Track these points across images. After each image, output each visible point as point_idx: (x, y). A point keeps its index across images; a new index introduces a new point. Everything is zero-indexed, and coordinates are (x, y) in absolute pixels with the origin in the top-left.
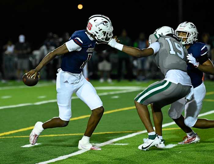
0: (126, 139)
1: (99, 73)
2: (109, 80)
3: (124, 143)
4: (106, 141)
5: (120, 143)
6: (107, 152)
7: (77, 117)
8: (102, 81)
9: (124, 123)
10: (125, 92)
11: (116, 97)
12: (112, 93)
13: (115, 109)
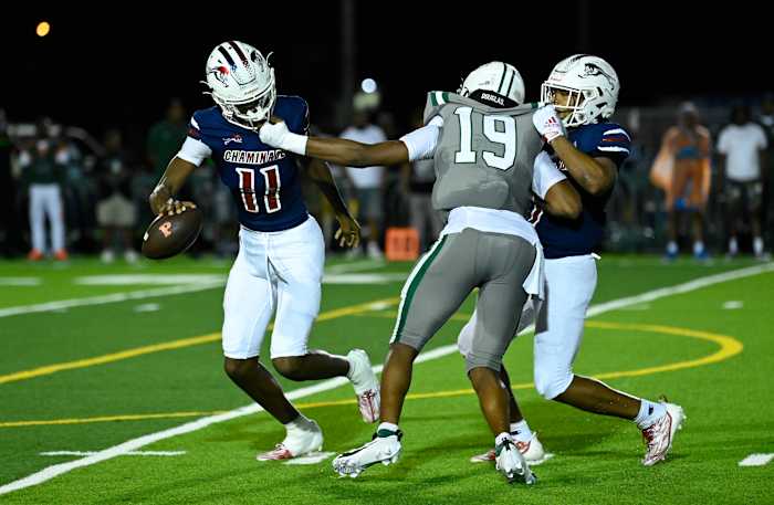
0: (177, 436)
1: (98, 234)
2: (131, 256)
3: (172, 449)
4: (116, 445)
5: (160, 450)
6: (120, 478)
7: (29, 368)
8: (107, 257)
9: (173, 388)
10: (177, 290)
11: (151, 307)
12: (138, 295)
13: (145, 345)
